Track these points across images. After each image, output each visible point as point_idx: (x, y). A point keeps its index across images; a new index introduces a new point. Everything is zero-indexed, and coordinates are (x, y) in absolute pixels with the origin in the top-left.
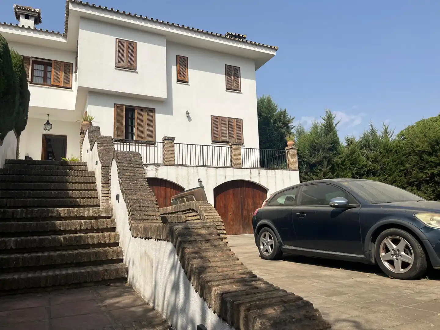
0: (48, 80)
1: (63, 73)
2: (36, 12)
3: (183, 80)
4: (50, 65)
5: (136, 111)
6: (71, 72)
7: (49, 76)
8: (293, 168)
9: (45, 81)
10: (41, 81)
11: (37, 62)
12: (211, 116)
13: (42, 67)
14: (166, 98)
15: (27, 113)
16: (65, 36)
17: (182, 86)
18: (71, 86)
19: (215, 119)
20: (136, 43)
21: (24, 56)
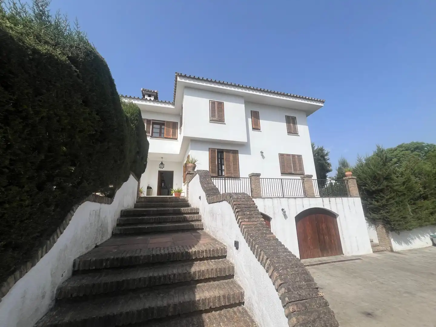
0: (162, 135)
1: (172, 129)
2: (155, 92)
3: (256, 127)
4: (163, 124)
5: (224, 153)
6: (177, 128)
7: (163, 132)
8: (355, 195)
9: (160, 135)
10: (158, 135)
11: (155, 123)
12: (279, 154)
13: (158, 126)
14: (247, 141)
15: (147, 159)
16: (173, 104)
17: (256, 133)
18: (176, 138)
19: (281, 156)
20: (223, 102)
21: (147, 119)
